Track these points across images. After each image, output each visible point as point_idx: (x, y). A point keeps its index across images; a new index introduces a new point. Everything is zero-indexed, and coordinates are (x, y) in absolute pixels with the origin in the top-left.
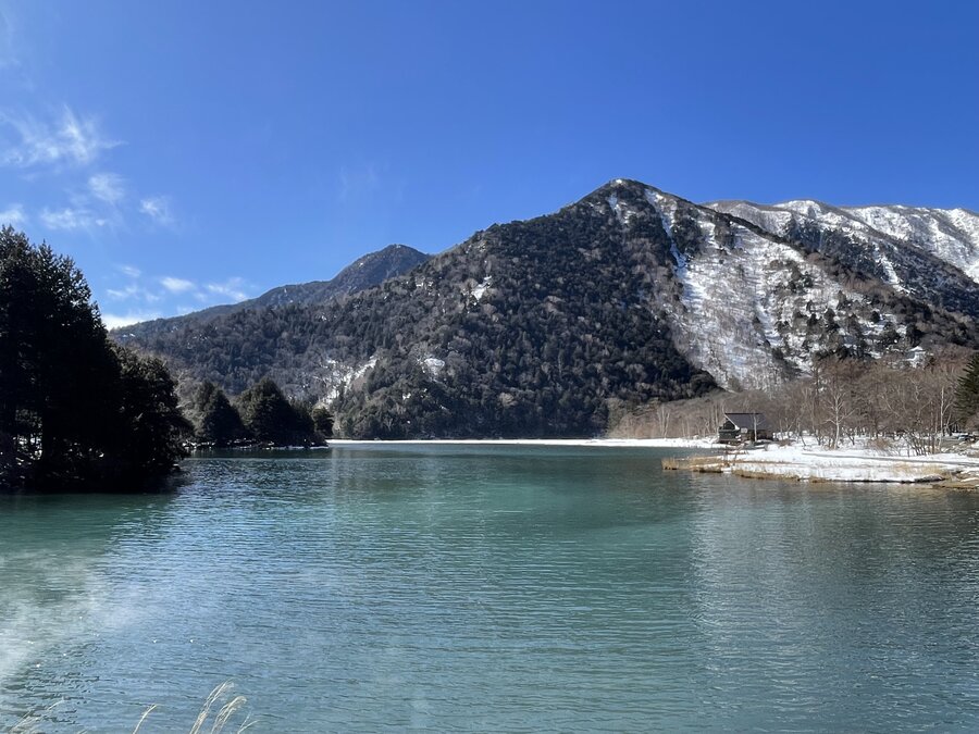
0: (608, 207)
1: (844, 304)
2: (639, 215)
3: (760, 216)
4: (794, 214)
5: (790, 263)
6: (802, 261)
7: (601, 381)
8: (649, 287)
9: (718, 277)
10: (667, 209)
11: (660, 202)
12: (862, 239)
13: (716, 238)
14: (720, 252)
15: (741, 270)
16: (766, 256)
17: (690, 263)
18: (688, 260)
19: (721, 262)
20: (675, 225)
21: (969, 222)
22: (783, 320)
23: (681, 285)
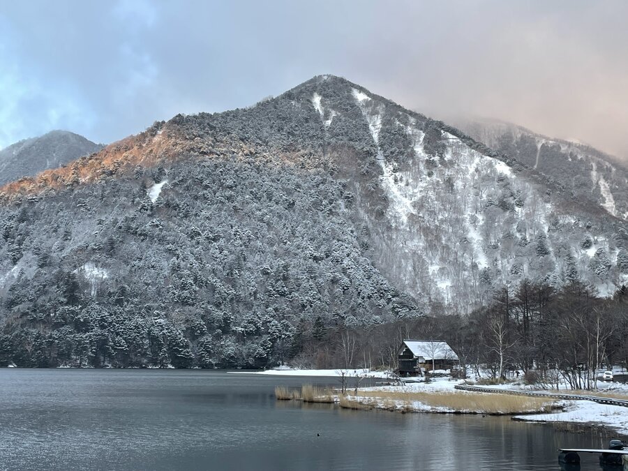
0: (311, 106)
8: (350, 198)
9: (426, 189)
10: (374, 113)
11: (367, 104)
12: (579, 157)
13: (425, 148)
14: (430, 164)
15: (449, 183)
16: (477, 170)
17: (397, 174)
18: (395, 171)
19: (430, 175)
20: (382, 131)
22: (493, 241)
23: (385, 198)
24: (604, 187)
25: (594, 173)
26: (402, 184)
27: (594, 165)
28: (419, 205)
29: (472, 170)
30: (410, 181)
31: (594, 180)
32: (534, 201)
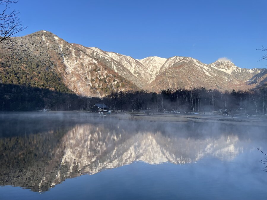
0: (42, 39)
1: (107, 76)
3: (85, 50)
4: (93, 51)
5: (95, 64)
6: (97, 64)
7: (41, 92)
8: (55, 65)
9: (76, 65)
10: (61, 43)
11: (58, 40)
12: (109, 60)
13: (75, 54)
14: (76, 58)
15: (82, 64)
16: (88, 61)
17: (68, 60)
18: (67, 59)
19: (76, 61)
20: (63, 48)
21: (131, 60)
22: (93, 79)
23: (65, 66)
24: (115, 67)
25: (113, 64)
26: (69, 63)
27: (113, 62)
28: (75, 68)
29: (87, 61)
30: (71, 62)
31: (113, 66)
32: (103, 70)
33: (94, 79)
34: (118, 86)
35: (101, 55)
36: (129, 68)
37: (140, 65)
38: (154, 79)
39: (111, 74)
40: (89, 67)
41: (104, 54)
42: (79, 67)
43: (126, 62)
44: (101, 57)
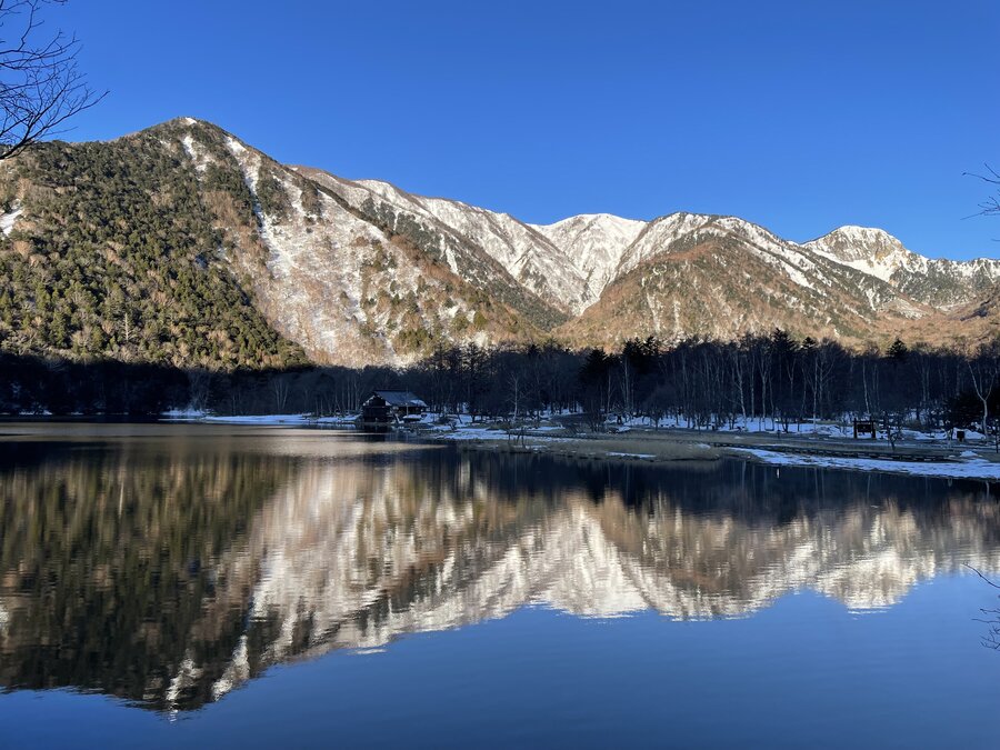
0: (182, 148)
1: (422, 288)
2: (218, 164)
3: (340, 189)
4: (371, 193)
5: (376, 243)
6: (386, 241)
8: (231, 246)
9: (306, 245)
10: (250, 164)
11: (243, 154)
12: (430, 228)
13: (303, 204)
14: (308, 220)
15: (328, 242)
16: (352, 231)
17: (276, 227)
18: (275, 224)
19: (309, 231)
20: (260, 183)
21: (511, 227)
22: (369, 298)
23: (266, 249)
24: (450, 256)
25: (442, 242)
26: (283, 239)
27: (442, 236)
28: (304, 259)
29: (349, 230)
30: (290, 236)
31: (442, 248)
32: (405, 265)
33: (372, 300)
34: (461, 324)
35: (401, 211)
36: (502, 259)
37: (545, 248)
38: (596, 299)
39: (436, 279)
40: (353, 253)
41: (409, 204)
42: (320, 254)
43: (492, 236)
44: (400, 215)
